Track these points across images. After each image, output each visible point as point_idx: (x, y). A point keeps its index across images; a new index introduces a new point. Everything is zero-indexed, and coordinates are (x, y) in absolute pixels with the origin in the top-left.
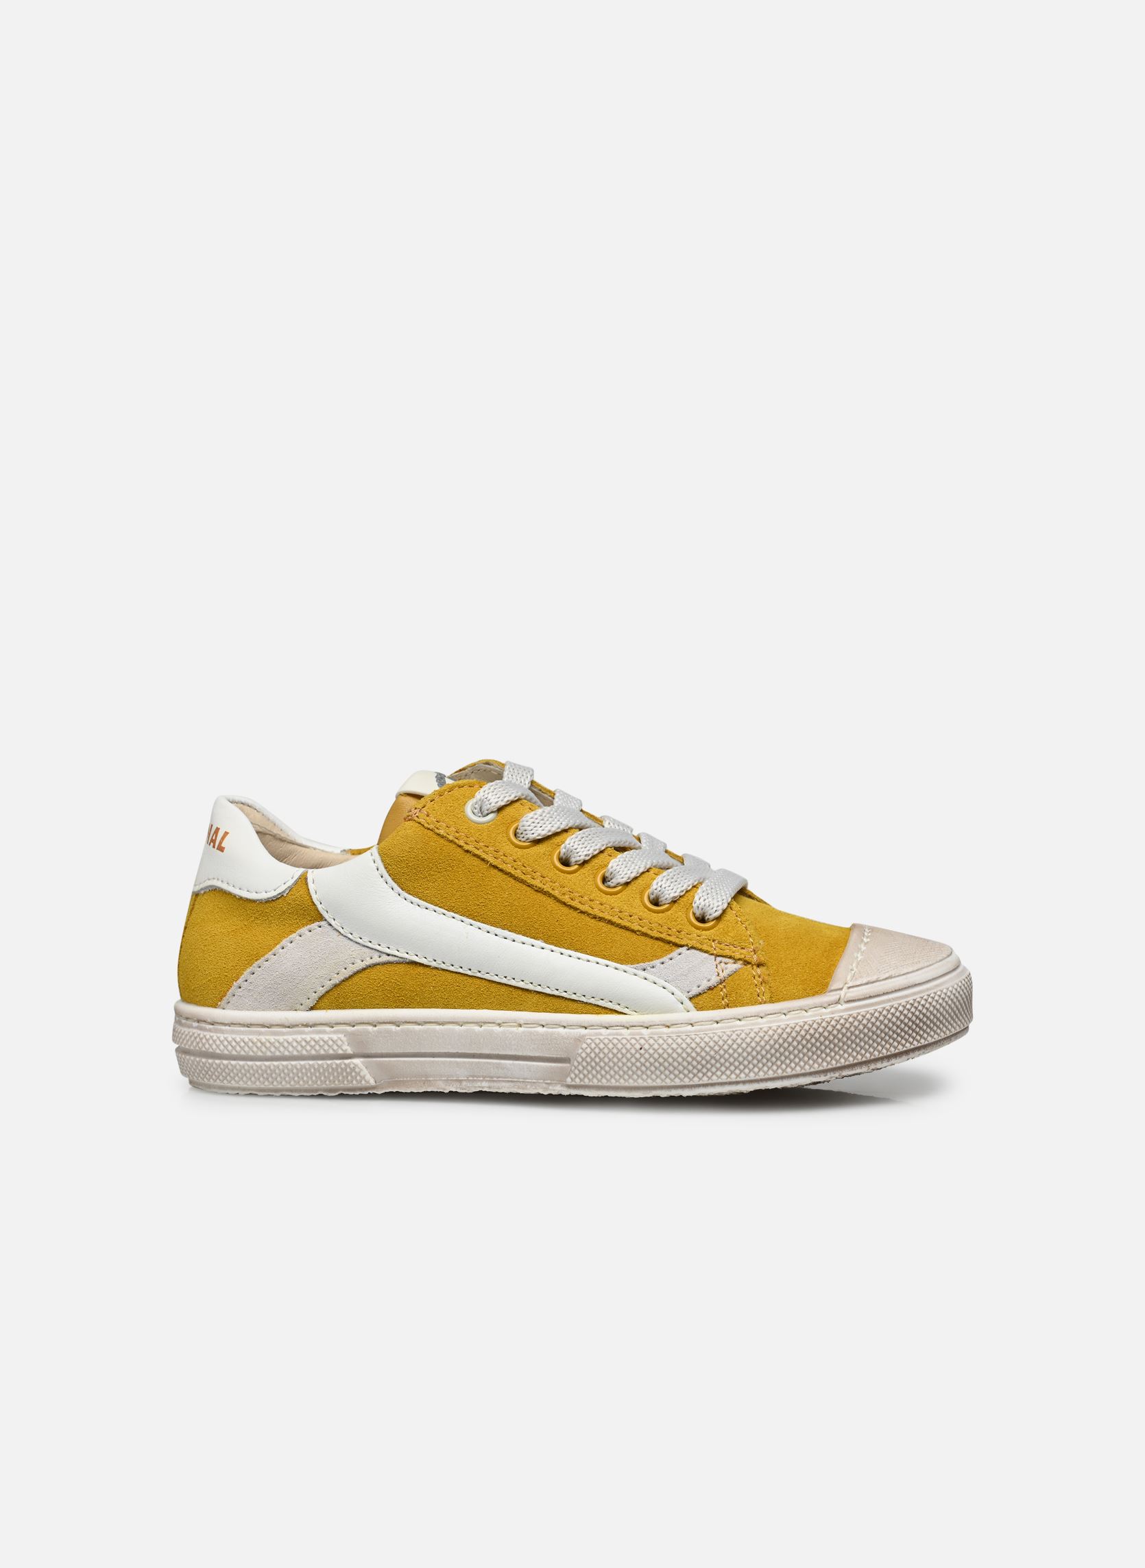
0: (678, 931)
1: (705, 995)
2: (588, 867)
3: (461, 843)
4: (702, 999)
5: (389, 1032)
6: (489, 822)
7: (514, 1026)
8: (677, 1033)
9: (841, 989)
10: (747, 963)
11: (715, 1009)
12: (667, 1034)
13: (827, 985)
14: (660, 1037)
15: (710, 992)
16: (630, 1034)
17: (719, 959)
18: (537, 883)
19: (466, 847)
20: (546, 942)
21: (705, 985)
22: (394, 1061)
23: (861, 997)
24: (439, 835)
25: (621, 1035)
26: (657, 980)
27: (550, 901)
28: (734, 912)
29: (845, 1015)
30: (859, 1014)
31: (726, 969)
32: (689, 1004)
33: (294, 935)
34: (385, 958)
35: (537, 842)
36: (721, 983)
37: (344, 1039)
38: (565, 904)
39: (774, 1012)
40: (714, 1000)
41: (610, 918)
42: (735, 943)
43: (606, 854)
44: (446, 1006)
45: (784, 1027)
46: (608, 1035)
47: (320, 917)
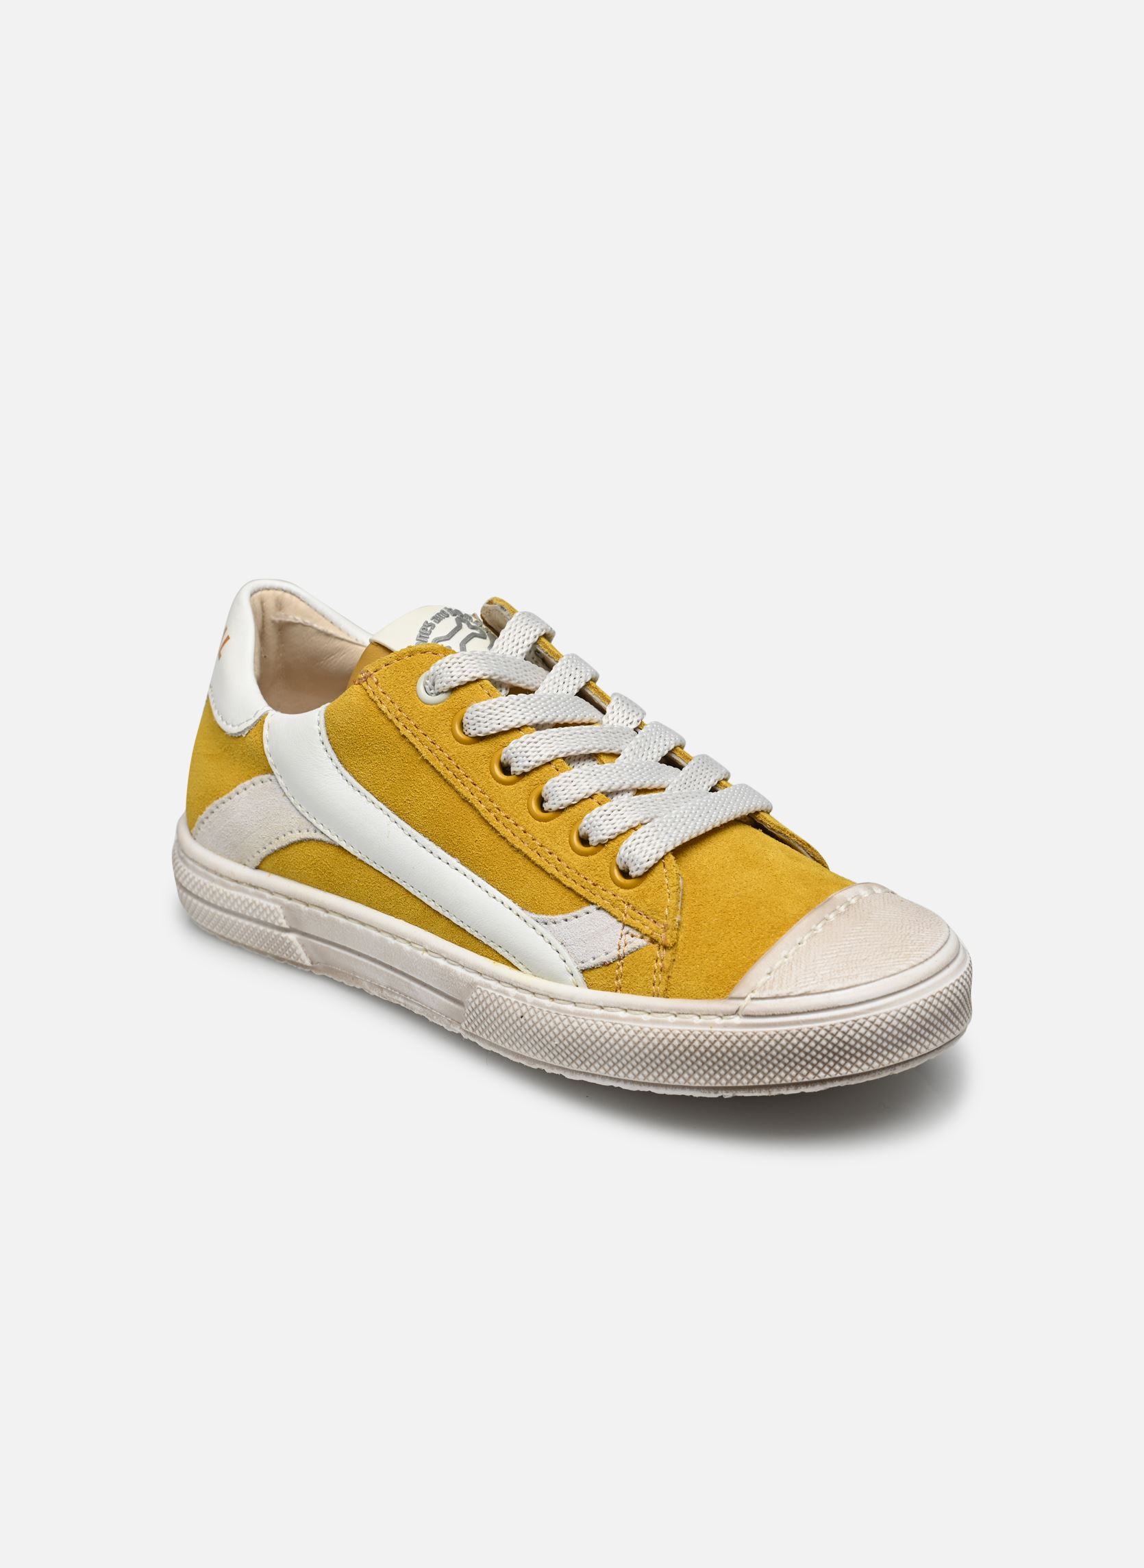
0: (594, 885)
1: (598, 970)
2: (527, 780)
3: (400, 725)
4: (594, 974)
5: (318, 916)
6: (437, 704)
7: (421, 950)
8: (557, 1010)
9: (743, 998)
10: (653, 941)
11: (605, 990)
12: (547, 1008)
13: (732, 987)
14: (541, 1010)
15: (604, 968)
16: (516, 997)
17: (627, 929)
18: (464, 791)
19: (403, 731)
20: (462, 862)
21: (604, 958)
22: (327, 948)
23: (762, 1014)
24: (380, 709)
25: (507, 994)
26: (554, 941)
27: (472, 816)
28: (665, 871)
29: (739, 1031)
30: (755, 1033)
31: (630, 943)
32: (579, 977)
33: (247, 783)
34: (318, 836)
35: (479, 739)
36: (619, 959)
37: (281, 911)
38: (487, 823)
39: (662, 1011)
40: (607, 978)
41: (526, 852)
42: (648, 913)
43: (552, 767)
44: (369, 905)
45: (666, 1031)
46: (496, 990)
47: (269, 771)
